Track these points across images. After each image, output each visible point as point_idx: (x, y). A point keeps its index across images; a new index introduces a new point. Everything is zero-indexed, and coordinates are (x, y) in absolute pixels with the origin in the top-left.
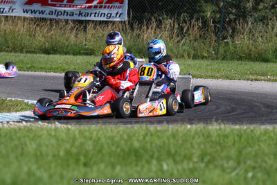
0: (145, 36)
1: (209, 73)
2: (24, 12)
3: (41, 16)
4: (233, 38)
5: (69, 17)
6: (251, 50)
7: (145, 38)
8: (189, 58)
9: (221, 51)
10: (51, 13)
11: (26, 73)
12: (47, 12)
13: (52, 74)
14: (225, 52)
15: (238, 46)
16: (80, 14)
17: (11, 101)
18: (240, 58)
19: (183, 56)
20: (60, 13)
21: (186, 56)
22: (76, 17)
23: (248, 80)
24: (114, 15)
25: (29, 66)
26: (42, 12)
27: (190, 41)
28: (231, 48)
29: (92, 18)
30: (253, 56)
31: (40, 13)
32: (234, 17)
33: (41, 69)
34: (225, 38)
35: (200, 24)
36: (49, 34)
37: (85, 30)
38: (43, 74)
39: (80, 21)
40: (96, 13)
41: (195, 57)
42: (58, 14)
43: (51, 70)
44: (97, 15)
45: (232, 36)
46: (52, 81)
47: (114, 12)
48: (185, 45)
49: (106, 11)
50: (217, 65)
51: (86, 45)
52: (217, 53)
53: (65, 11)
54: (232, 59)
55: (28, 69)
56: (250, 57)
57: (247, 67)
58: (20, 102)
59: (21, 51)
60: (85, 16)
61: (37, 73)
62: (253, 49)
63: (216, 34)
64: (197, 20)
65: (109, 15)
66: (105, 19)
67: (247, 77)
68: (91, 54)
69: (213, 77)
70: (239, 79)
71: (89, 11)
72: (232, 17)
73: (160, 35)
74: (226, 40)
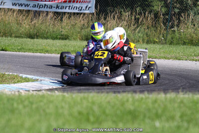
0: (109, 25)
1: (162, 55)
2: (13, 5)
3: (26, 8)
4: (178, 27)
5: (48, 10)
6: (192, 37)
7: (109, 27)
8: (143, 42)
9: (169, 37)
10: (34, 6)
11: (18, 53)
12: (31, 5)
13: (38, 54)
14: (172, 38)
15: (182, 34)
16: (57, 7)
17: (9, 75)
18: (184, 43)
19: (139, 41)
20: (41, 6)
21: (141, 40)
22: (54, 10)
23: (193, 60)
24: (84, 8)
25: (19, 48)
26: (28, 5)
27: (145, 29)
28: (177, 35)
29: (67, 10)
30: (194, 42)
31: (25, 6)
32: (179, 10)
33: (30, 50)
34: (172, 27)
35: (153, 16)
36: (33, 23)
37: (61, 20)
38: (31, 54)
39: (58, 12)
40: (70, 6)
41: (148, 42)
42: (40, 7)
43: (37, 51)
44: (70, 8)
45: (178, 26)
46: (38, 60)
47: (84, 5)
48: (140, 33)
49: (78, 5)
50: (167, 48)
51: (62, 31)
52: (166, 39)
53: (45, 5)
54: (178, 44)
55: (19, 50)
56: (192, 42)
57: (192, 50)
58: (16, 76)
59: (11, 36)
60: (61, 8)
61: (26, 54)
62: (195, 36)
63: (165, 24)
64: (150, 12)
65: (80, 8)
66: (77, 11)
67: (192, 58)
68: (66, 39)
69: (165, 58)
70: (186, 60)
71: (65, 5)
72: (177, 10)
73: (121, 24)
74: (173, 29)
